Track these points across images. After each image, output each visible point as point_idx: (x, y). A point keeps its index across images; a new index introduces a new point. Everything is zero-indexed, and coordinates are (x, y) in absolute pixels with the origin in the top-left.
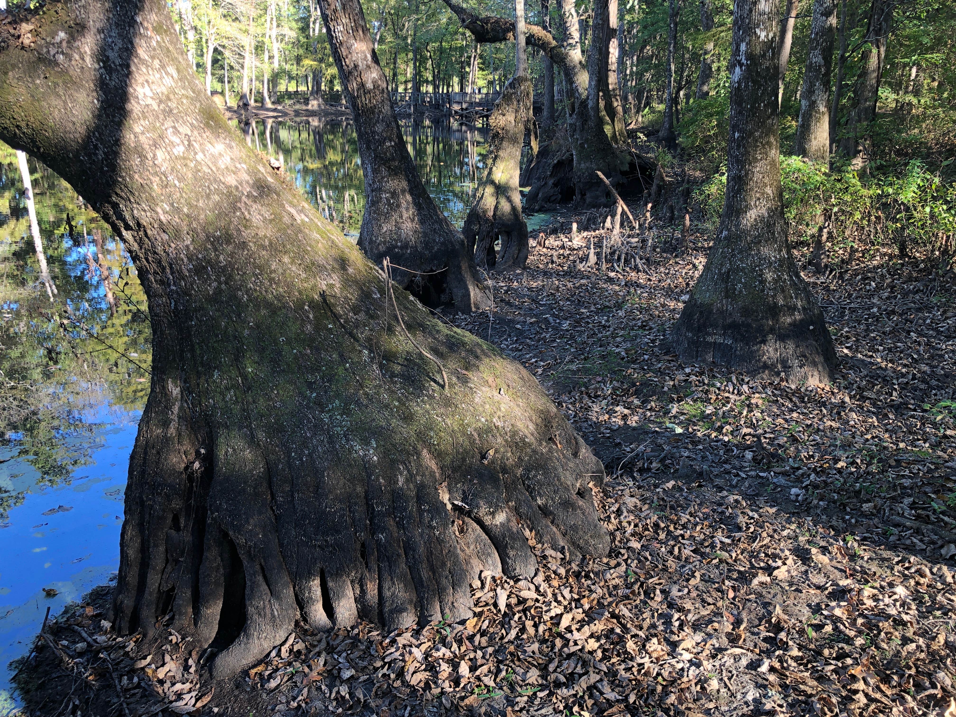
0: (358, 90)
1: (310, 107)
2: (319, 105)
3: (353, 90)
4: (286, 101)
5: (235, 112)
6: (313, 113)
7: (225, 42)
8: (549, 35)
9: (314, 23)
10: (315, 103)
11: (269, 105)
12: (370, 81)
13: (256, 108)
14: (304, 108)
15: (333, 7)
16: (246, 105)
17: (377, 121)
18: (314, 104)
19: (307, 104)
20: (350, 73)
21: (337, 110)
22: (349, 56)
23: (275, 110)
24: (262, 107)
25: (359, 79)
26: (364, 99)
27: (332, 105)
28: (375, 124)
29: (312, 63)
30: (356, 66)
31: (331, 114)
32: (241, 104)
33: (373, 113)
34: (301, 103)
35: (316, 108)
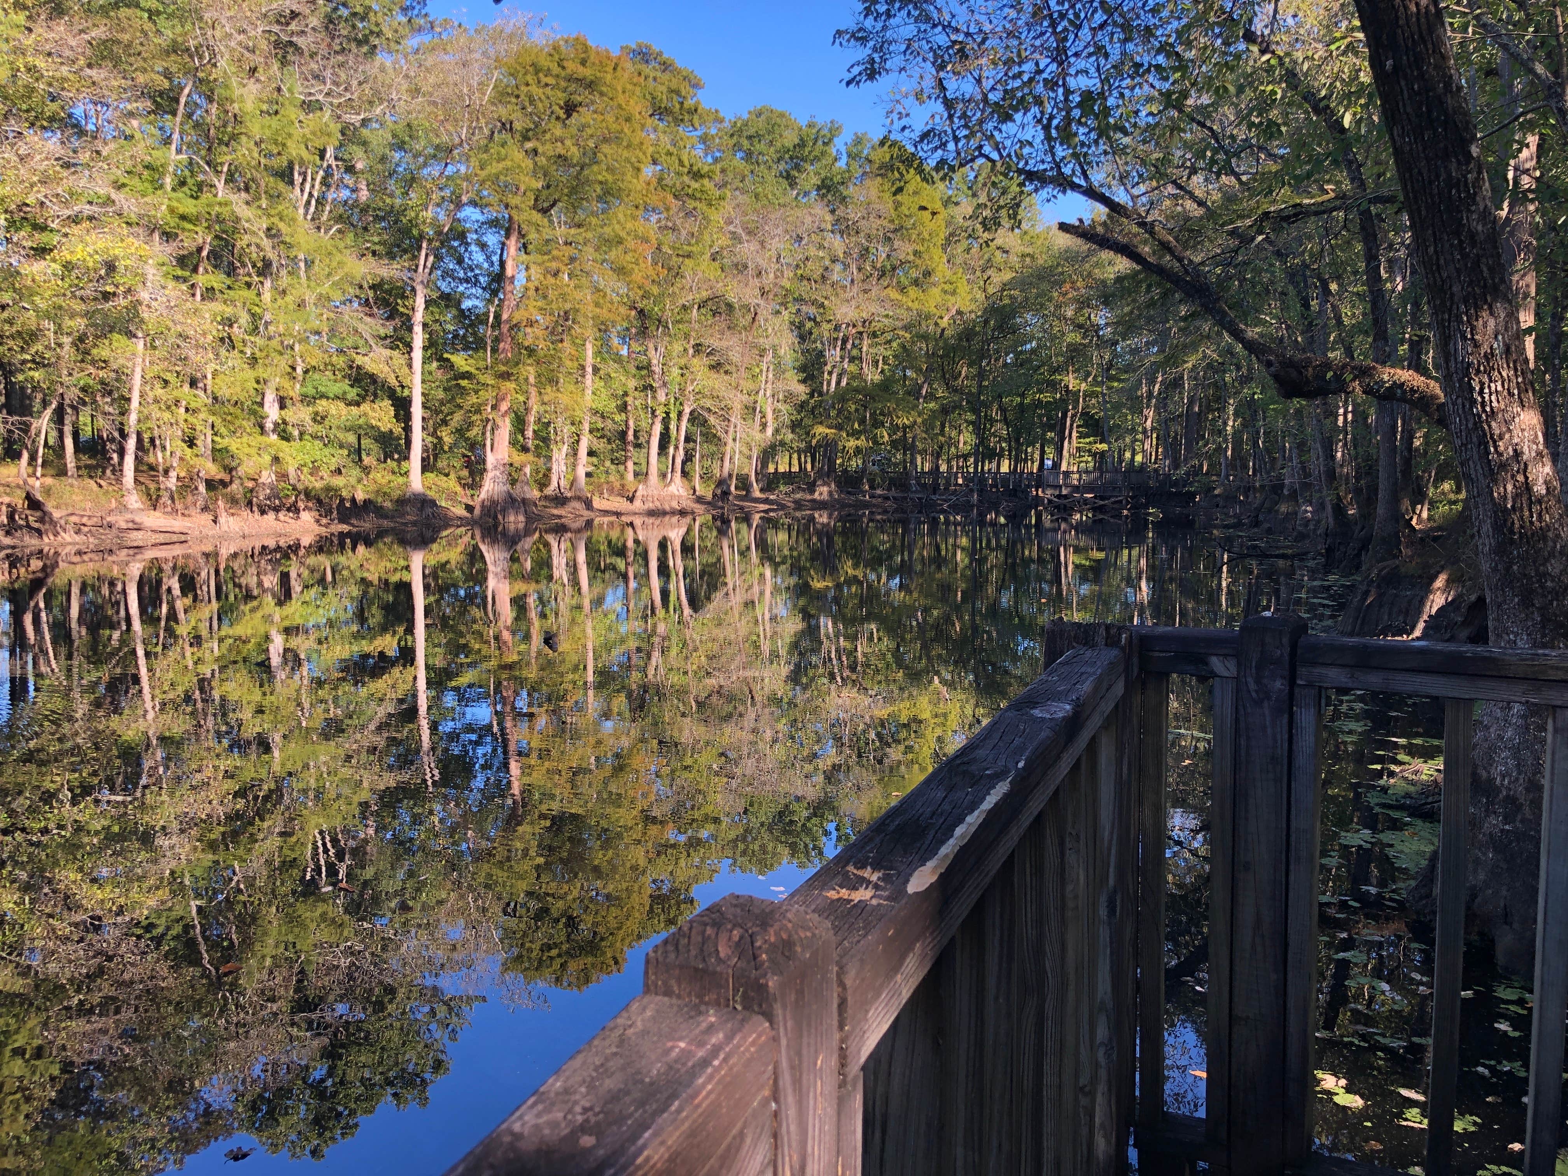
0: (1516, 496)
1: (816, 496)
2: (830, 493)
3: (1505, 498)
4: (782, 488)
5: (709, 503)
6: (821, 505)
7: (708, 403)
8: (1432, 383)
9: (830, 373)
10: (825, 489)
11: (757, 494)
12: (1541, 480)
13: (738, 497)
14: (809, 497)
15: (1485, 348)
16: (726, 494)
17: (1552, 554)
18: (823, 492)
19: (812, 492)
20: (1503, 466)
21: (857, 500)
22: (1507, 436)
23: (766, 501)
24: (748, 497)
25: (1520, 478)
26: (1527, 513)
27: (849, 493)
28: (1547, 560)
29: (828, 431)
30: (1517, 454)
31: (850, 506)
32: (719, 492)
33: (1545, 538)
34: (804, 490)
35: (825, 496)
